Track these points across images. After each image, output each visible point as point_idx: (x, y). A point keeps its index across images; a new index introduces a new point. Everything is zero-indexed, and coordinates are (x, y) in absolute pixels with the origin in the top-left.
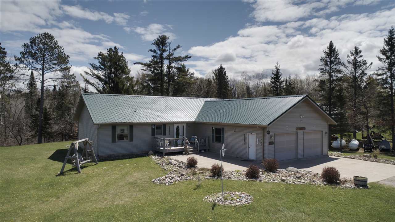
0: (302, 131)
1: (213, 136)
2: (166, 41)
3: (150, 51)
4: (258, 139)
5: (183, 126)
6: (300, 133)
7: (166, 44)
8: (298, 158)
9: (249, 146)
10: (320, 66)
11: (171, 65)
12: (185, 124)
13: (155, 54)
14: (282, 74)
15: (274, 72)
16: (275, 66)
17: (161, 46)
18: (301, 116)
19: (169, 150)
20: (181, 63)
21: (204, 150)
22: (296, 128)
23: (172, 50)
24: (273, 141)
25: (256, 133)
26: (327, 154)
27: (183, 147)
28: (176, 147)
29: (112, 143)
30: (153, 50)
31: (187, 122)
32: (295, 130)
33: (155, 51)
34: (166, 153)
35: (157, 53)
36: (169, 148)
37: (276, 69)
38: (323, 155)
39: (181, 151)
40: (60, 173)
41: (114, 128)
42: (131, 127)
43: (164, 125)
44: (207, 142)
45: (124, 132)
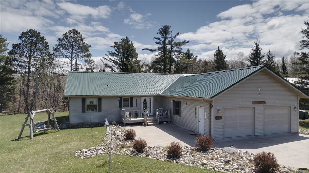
0: (261, 106)
1: (174, 108)
2: (168, 30)
3: (155, 39)
4: (205, 113)
5: (151, 99)
6: (259, 107)
7: (168, 32)
8: (256, 135)
9: (200, 120)
10: (301, 38)
11: (173, 49)
12: (152, 97)
13: (158, 41)
14: (261, 49)
15: (254, 48)
16: (255, 43)
17: (164, 34)
18: (259, 89)
19: (129, 121)
20: (181, 47)
21: (166, 122)
22: (253, 102)
23: (173, 37)
24: (221, 115)
25: (204, 106)
26: (297, 132)
27: (143, 119)
28: (136, 118)
29: (82, 113)
30: (157, 37)
31: (154, 95)
32: (251, 104)
33: (158, 39)
34: (126, 123)
35: (161, 40)
36: (129, 119)
37: (256, 45)
38: (291, 132)
39: (141, 122)
40: (17, 138)
41: (84, 99)
42: (100, 99)
43: (131, 98)
44: (169, 115)
45: (93, 104)
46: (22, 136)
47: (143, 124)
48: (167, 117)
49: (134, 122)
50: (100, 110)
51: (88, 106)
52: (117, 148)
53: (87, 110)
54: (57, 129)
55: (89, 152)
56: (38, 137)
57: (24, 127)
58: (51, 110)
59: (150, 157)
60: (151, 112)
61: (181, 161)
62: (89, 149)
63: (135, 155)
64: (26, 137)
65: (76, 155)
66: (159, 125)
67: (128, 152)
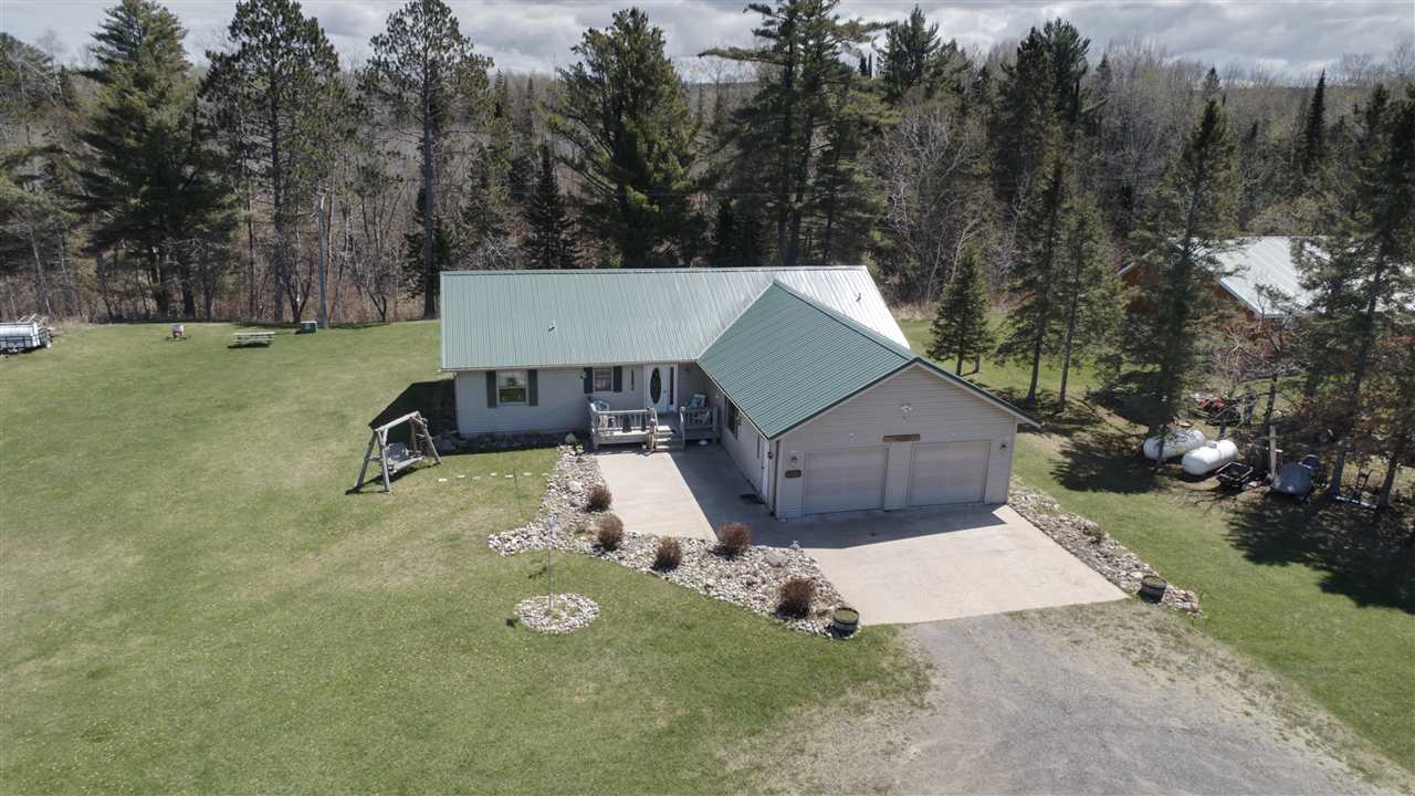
0: (906, 444)
5: (672, 372)
6: (899, 448)
8: (886, 508)
12: (676, 367)
19: (606, 436)
22: (885, 437)
24: (799, 468)
26: (1003, 501)
27: (646, 432)
28: (626, 430)
29: (489, 408)
31: (680, 362)
33: (766, 11)
36: (608, 433)
38: (986, 502)
39: (639, 441)
40: (356, 484)
41: (491, 375)
42: (532, 374)
43: (618, 370)
44: (715, 422)
45: (514, 384)
46: (365, 480)
47: (644, 447)
48: (711, 429)
49: (620, 442)
50: (534, 402)
51: (503, 392)
52: (569, 531)
53: (501, 401)
54: (433, 455)
55: (514, 541)
56: (397, 483)
57: (366, 463)
58: (417, 417)
59: (624, 563)
60: (672, 403)
61: (674, 576)
62: (513, 532)
63: (600, 556)
64: (372, 484)
65: (491, 546)
66: (685, 450)
67: (587, 547)
